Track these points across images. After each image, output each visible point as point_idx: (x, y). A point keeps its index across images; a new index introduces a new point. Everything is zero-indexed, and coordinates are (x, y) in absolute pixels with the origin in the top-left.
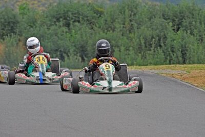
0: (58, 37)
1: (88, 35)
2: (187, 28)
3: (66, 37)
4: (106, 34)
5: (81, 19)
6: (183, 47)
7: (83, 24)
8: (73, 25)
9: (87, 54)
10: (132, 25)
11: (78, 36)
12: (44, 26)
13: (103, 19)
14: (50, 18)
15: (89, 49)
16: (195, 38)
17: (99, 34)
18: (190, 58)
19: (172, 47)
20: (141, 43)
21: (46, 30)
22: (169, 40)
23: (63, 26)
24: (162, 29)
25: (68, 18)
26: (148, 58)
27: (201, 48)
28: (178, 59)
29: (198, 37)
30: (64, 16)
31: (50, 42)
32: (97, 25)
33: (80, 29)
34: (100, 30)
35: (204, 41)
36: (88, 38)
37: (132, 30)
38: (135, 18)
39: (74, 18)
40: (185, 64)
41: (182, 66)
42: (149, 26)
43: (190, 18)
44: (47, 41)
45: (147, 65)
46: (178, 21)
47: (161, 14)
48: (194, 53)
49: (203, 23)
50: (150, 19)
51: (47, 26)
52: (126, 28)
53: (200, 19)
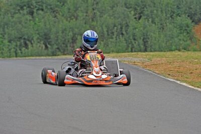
0: (22, 25)
1: (51, 23)
2: (149, 16)
3: (30, 25)
4: (69, 22)
5: (44, 8)
6: (144, 35)
7: (47, 12)
8: (37, 13)
9: (51, 42)
10: (95, 13)
11: (42, 25)
12: (8, 14)
13: (66, 7)
14: (14, 6)
15: (52, 36)
16: (157, 26)
17: (63, 22)
18: (151, 46)
19: (134, 35)
20: (103, 31)
21: (10, 18)
22: (131, 28)
23: (27, 14)
24: (124, 18)
25: (32, 7)
26: (110, 46)
27: (162, 36)
28: (140, 47)
29: (159, 26)
30: (28, 4)
31: (14, 30)
32: (61, 13)
33: (43, 18)
34: (63, 18)
35: (165, 30)
36: (52, 26)
37: (94, 19)
38: (97, 7)
39: (38, 6)
40: (147, 51)
41: (144, 53)
42: (111, 15)
43: (151, 7)
44: (11, 28)
45: (109, 53)
46: (140, 9)
47: (123, 3)
48: (155, 42)
49: (164, 12)
50: (112, 8)
51: (11, 14)
52: (88, 16)
53: (161, 8)
